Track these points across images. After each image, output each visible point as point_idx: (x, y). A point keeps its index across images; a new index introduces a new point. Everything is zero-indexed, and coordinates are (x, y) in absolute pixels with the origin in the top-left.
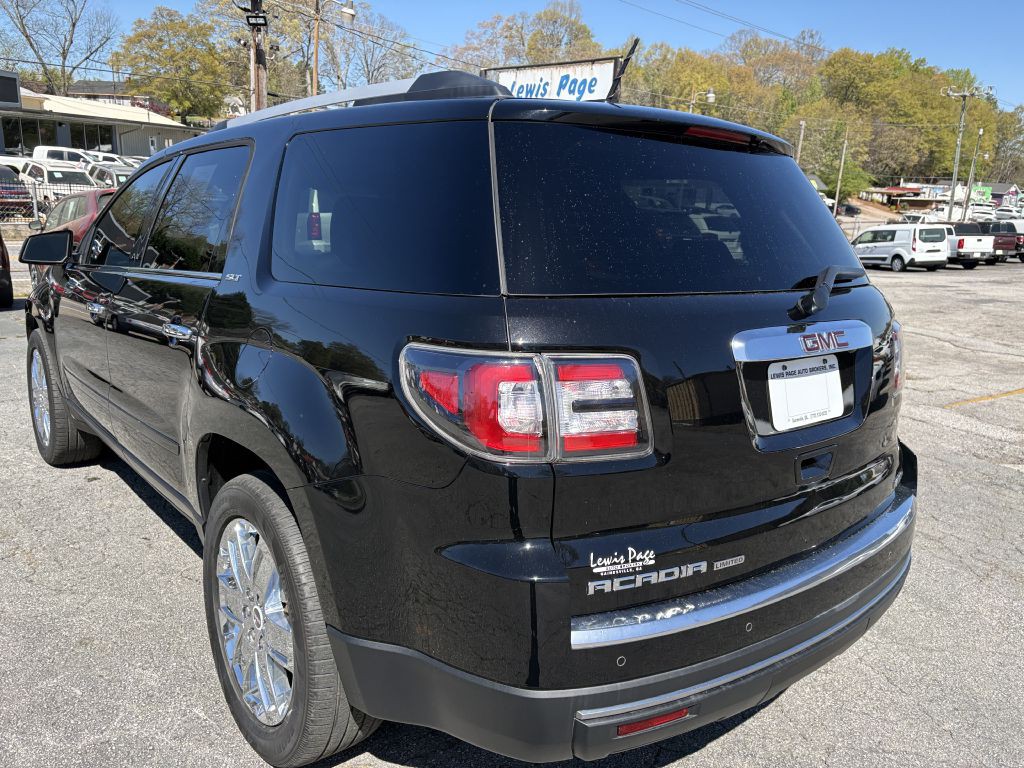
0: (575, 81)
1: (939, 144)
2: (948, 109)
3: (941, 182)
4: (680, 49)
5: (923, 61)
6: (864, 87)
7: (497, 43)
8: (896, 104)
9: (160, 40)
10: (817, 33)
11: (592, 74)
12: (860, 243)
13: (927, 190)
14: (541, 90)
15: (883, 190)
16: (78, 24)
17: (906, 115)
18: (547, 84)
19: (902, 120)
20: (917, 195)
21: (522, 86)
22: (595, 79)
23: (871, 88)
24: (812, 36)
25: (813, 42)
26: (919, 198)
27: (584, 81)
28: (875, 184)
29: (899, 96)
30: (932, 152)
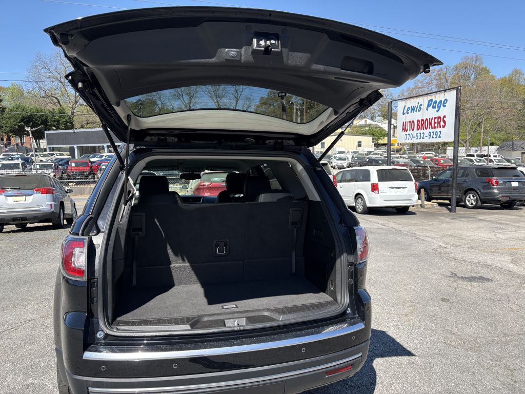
0: (436, 102)
7: (432, 83)
9: (270, 104)
11: (445, 97)
14: (418, 108)
16: (239, 101)
18: (421, 105)
21: (409, 107)
22: (446, 100)
27: (441, 101)
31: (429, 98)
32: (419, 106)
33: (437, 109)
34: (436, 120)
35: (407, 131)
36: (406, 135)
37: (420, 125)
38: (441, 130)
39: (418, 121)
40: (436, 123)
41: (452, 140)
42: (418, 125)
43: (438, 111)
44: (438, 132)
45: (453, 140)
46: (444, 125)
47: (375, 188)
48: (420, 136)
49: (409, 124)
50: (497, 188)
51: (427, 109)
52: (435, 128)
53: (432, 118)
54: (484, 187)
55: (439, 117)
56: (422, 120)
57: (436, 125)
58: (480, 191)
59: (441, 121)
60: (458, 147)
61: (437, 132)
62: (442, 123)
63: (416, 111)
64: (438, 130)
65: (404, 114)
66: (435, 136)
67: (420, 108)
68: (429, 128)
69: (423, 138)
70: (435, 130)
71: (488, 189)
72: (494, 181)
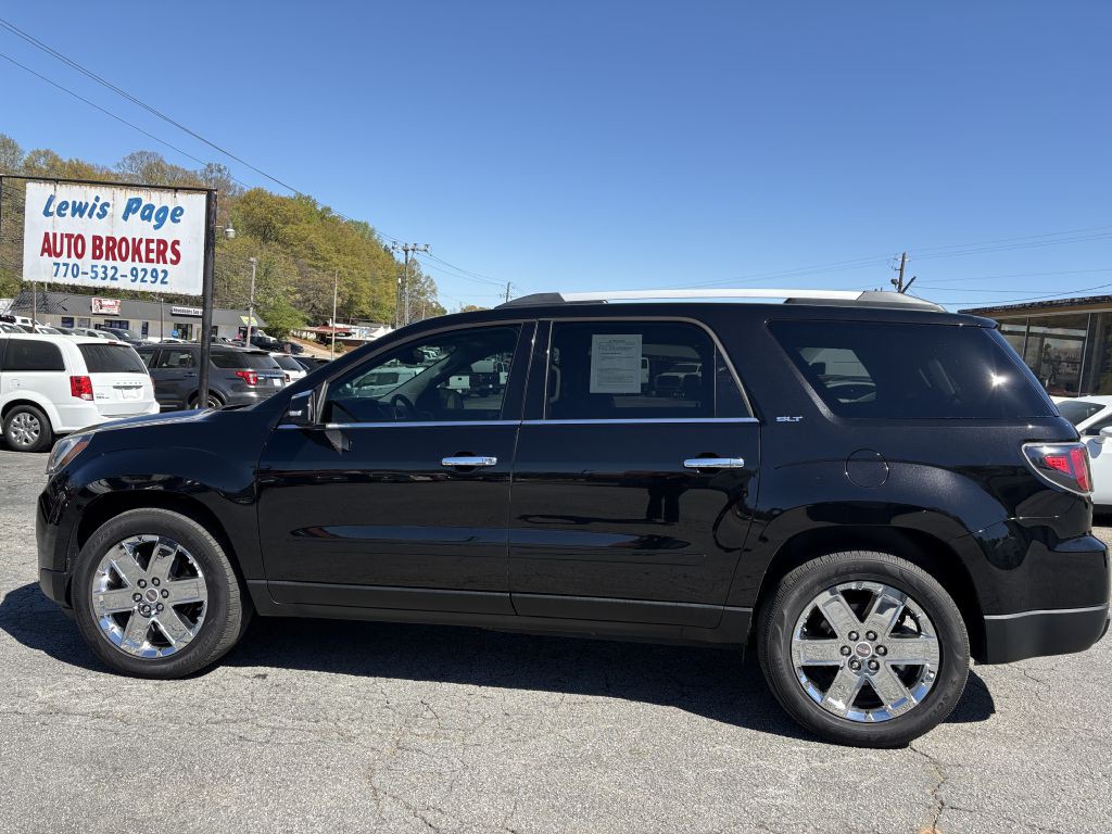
0: (150, 206)
1: (355, 289)
2: (358, 256)
3: (361, 323)
4: (71, 161)
5: (329, 209)
6: (280, 228)
8: (313, 249)
10: (225, 168)
11: (176, 203)
12: (364, 385)
13: (357, 331)
15: (316, 329)
17: (323, 259)
19: (321, 264)
20: (348, 334)
21: (66, 203)
22: (181, 209)
23: (288, 230)
24: (220, 171)
25: (221, 178)
26: (350, 338)
27: (165, 208)
28: (309, 324)
29: (315, 241)
30: (351, 296)
31: (133, 194)
32: (99, 204)
33: (154, 222)
34: (153, 246)
35: (59, 255)
36: (58, 264)
37: (104, 247)
38: (168, 267)
39: (95, 238)
40: (152, 251)
41: (197, 291)
42: (95, 247)
43: (156, 227)
44: (159, 272)
45: (200, 293)
46: (174, 258)
47: (80, 387)
48: (105, 272)
49: (66, 240)
50: (255, 390)
51: (125, 217)
52: (149, 260)
53: (141, 241)
54: (233, 388)
55: (160, 242)
56: (109, 239)
57: (153, 256)
58: (226, 395)
59: (166, 251)
60: (212, 308)
61: (154, 270)
62: (169, 255)
63: (90, 215)
64: (160, 267)
65: (47, 213)
66: (148, 278)
67: (105, 213)
68: (133, 260)
69: (113, 278)
70: (149, 267)
71: (241, 391)
72: (251, 376)
